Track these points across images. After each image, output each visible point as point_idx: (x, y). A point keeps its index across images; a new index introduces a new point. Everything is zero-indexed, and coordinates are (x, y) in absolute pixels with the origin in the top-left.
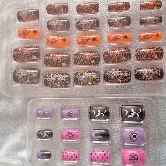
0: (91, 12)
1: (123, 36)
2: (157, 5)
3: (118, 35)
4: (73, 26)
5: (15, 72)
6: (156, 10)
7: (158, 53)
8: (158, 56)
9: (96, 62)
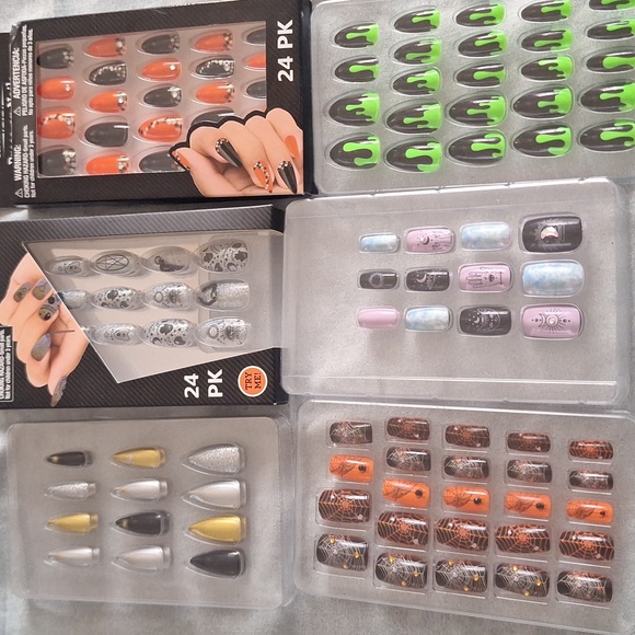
0: (475, 446)
1: (535, 504)
2: (603, 454)
3: (526, 498)
4: (437, 466)
5: (321, 542)
6: (601, 463)
7: (604, 549)
8: (602, 555)
9: (480, 545)
